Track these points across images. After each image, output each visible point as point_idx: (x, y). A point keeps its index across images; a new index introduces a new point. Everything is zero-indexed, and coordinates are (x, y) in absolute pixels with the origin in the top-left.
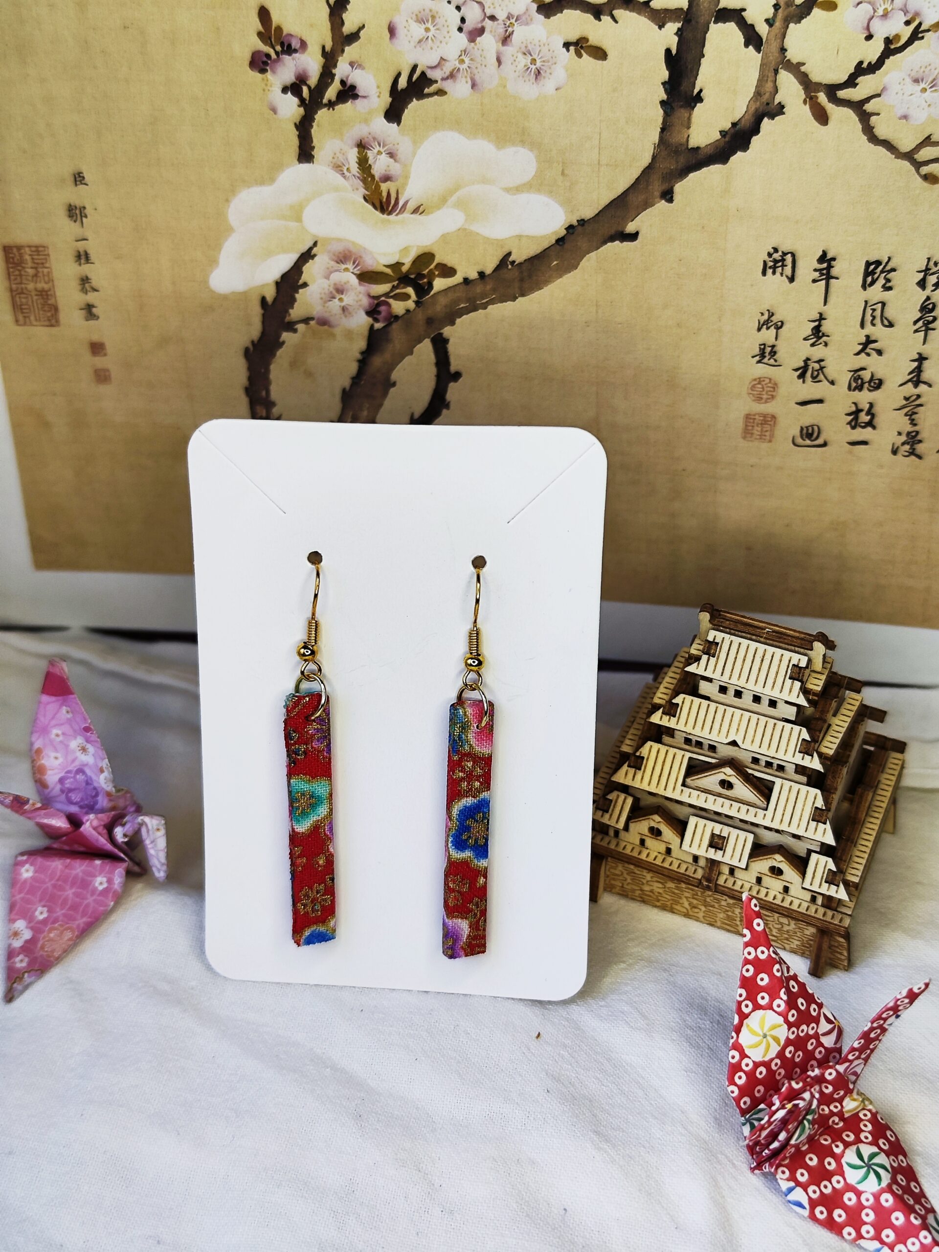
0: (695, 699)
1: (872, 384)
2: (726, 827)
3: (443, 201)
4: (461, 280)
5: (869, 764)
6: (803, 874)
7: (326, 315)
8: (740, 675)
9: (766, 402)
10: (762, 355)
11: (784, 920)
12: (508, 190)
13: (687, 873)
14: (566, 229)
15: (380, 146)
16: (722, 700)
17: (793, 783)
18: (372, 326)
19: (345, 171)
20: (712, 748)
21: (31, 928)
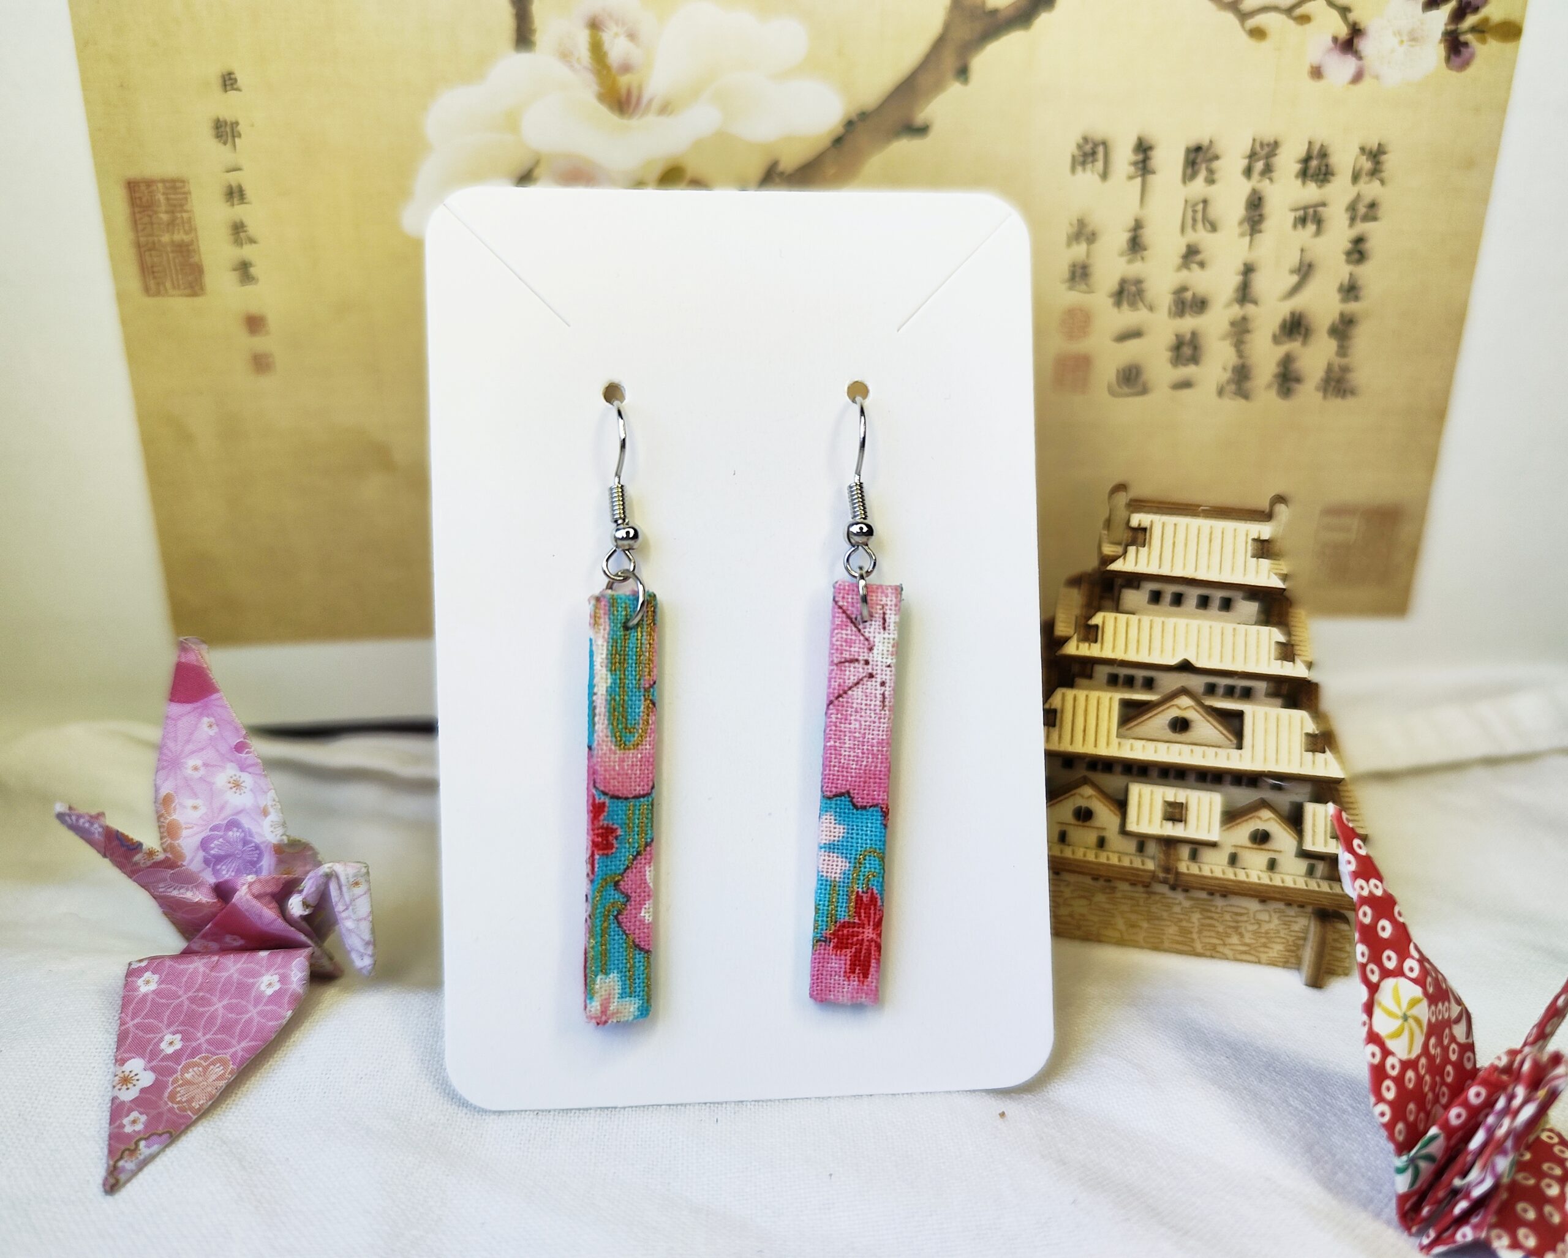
0: (1120, 615)
1: (1195, 306)
2: (1180, 789)
3: (696, 94)
6: (1299, 831)
8: (1184, 563)
9: (1077, 339)
10: (1073, 279)
12: (772, 76)
13: (1134, 866)
14: (843, 125)
15: (617, 25)
16: (1155, 612)
17: (1267, 708)
19: (574, 62)
20: (1148, 683)
21: (153, 1069)
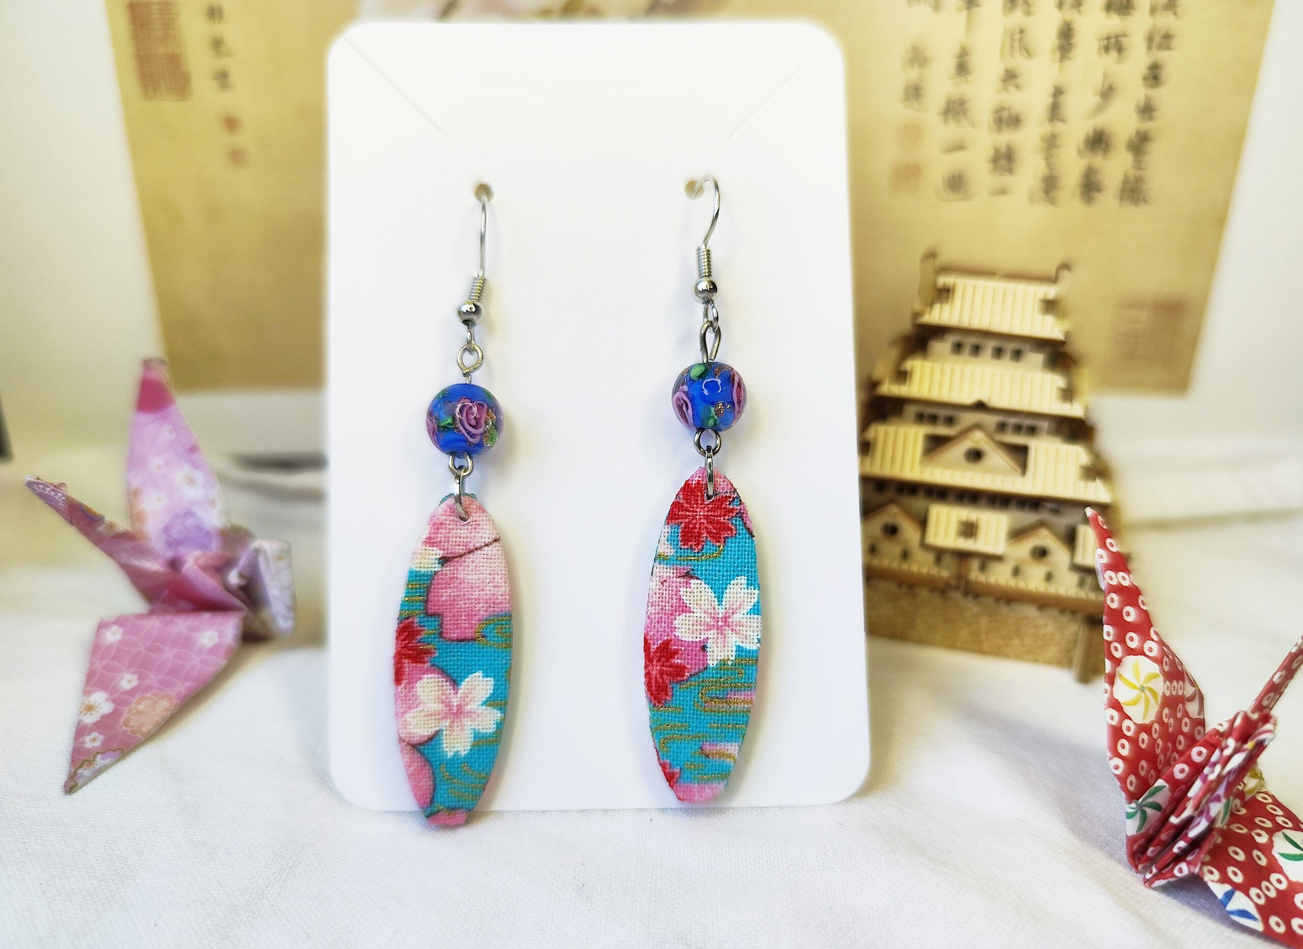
0: (925, 363)
1: (1011, 123)
6: (1073, 548)
8: (980, 318)
13: (931, 574)
17: (1048, 445)
20: (949, 420)
21: (114, 701)
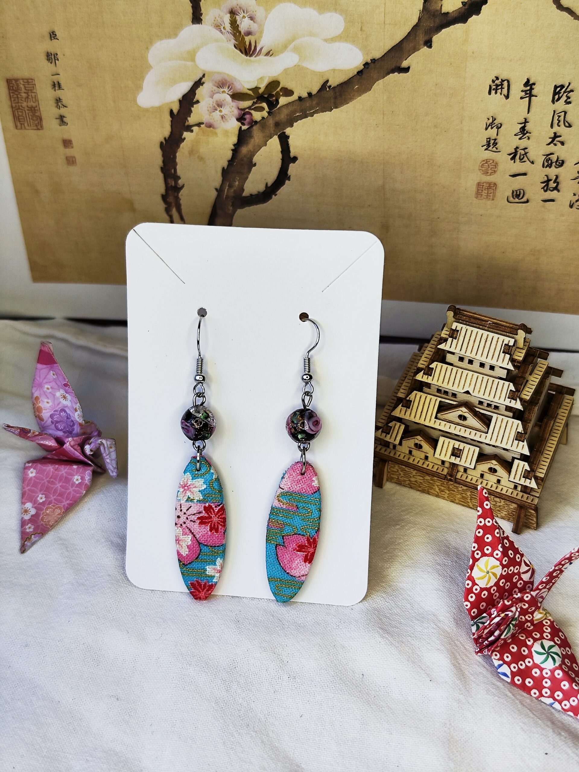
0: (444, 365)
1: (558, 163)
2: (462, 443)
3: (285, 47)
4: (297, 98)
5: (552, 403)
6: (509, 472)
7: (212, 121)
8: (472, 350)
9: (490, 175)
10: (488, 145)
11: (498, 500)
12: (326, 40)
13: (438, 471)
14: (363, 65)
15: (244, 13)
16: (461, 366)
17: (504, 417)
18: (241, 127)
19: (222, 29)
20: (454, 395)
21: (35, 508)
